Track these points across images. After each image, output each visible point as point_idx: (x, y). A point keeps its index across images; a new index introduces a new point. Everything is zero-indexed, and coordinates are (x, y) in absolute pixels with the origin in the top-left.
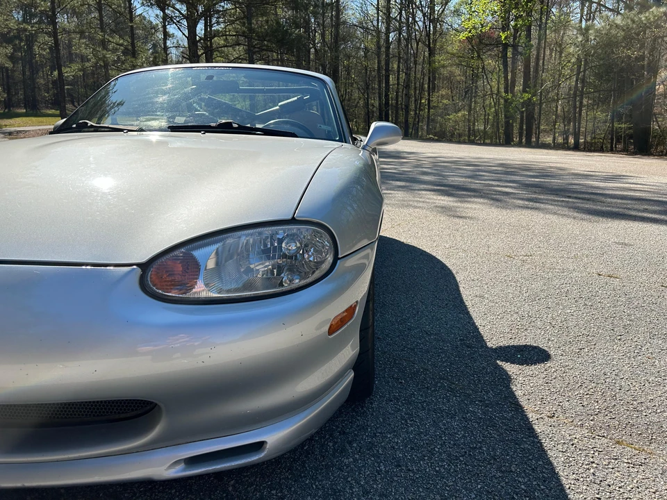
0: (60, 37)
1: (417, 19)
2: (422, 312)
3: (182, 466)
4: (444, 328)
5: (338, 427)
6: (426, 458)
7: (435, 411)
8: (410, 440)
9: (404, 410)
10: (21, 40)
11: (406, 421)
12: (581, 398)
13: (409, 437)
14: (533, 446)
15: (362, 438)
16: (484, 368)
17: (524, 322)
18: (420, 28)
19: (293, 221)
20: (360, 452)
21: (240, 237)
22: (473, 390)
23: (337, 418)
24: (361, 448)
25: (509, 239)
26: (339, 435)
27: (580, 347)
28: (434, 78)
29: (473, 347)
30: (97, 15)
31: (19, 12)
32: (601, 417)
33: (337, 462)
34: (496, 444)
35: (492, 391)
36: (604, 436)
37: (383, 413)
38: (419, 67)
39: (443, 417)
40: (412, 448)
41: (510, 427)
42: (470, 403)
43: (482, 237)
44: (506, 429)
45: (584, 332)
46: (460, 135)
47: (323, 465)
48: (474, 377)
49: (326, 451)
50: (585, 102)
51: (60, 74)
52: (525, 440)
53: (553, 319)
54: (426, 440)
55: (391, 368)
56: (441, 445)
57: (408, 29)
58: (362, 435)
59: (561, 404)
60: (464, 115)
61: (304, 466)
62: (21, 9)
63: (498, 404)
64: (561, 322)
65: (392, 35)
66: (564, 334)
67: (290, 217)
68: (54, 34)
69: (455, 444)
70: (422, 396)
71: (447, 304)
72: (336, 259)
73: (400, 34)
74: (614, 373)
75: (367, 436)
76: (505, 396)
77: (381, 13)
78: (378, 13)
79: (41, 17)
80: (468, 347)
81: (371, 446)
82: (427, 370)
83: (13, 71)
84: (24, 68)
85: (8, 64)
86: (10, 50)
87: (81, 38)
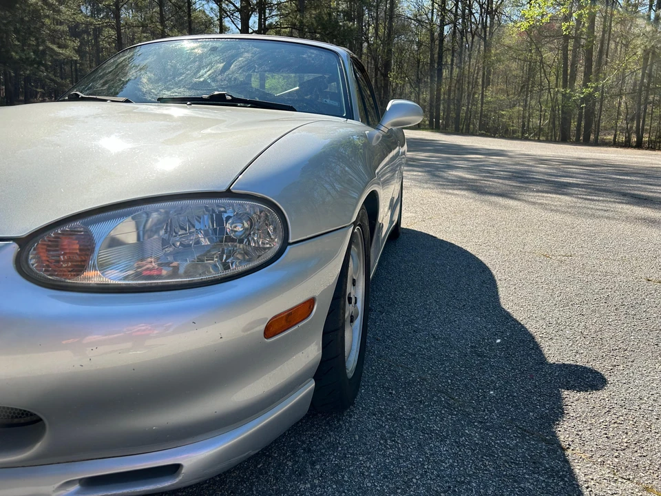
0: (123, 31)
1: (474, 11)
2: (434, 313)
3: (76, 487)
4: (456, 331)
5: (303, 442)
6: (399, 491)
7: (423, 431)
8: (385, 465)
9: (387, 427)
10: (89, 34)
11: (386, 441)
12: (606, 427)
13: (385, 461)
14: (536, 485)
15: (328, 459)
16: (492, 382)
17: (550, 330)
18: (476, 21)
19: (228, 194)
20: (321, 476)
22: (474, 408)
23: (306, 431)
24: (324, 471)
25: (549, 238)
26: (304, 453)
27: (615, 363)
28: (489, 73)
29: (485, 356)
30: (157, 9)
31: (87, 8)
32: (628, 453)
33: (291, 487)
34: (490, 479)
35: (498, 410)
36: (629, 479)
37: (362, 428)
38: (473, 61)
39: (431, 439)
40: (385, 477)
41: (512, 458)
42: (468, 424)
43: (519, 234)
44: (506, 461)
45: (621, 345)
46: (514, 132)
47: (273, 490)
48: (478, 391)
49: (282, 472)
50: (651, 98)
52: (527, 476)
53: (586, 328)
54: (404, 467)
55: (383, 375)
56: (422, 475)
57: (463, 21)
58: (330, 455)
59: (580, 433)
60: (519, 111)
61: (251, 489)
62: (90, 5)
63: (502, 427)
64: (595, 332)
65: (446, 28)
66: (597, 347)
67: (224, 189)
68: (118, 28)
69: (438, 476)
70: (411, 411)
71: (464, 306)
72: (285, 244)
73: (455, 26)
74: (652, 398)
75: (335, 457)
76: (512, 419)
77: (436, 5)
78: (433, 6)
79: (107, 13)
80: (479, 356)
81: (337, 469)
82: (425, 380)
83: (81, 64)
84: (91, 61)
85: (76, 57)
86: (77, 43)
87: (143, 32)
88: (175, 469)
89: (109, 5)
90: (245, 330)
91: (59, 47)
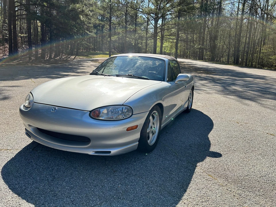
0: (112, 26)
3: (94, 153)
19: (123, 105)
21: (109, 108)
30: (125, 18)
36: (206, 173)
51: (110, 39)
68: (110, 25)
72: (132, 114)
83: (96, 38)
84: (100, 36)
85: (95, 36)
86: (95, 31)
87: (119, 26)
88: (110, 152)
89: (108, 17)
90: (123, 129)
91: (89, 32)
